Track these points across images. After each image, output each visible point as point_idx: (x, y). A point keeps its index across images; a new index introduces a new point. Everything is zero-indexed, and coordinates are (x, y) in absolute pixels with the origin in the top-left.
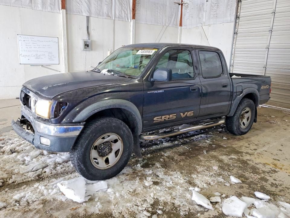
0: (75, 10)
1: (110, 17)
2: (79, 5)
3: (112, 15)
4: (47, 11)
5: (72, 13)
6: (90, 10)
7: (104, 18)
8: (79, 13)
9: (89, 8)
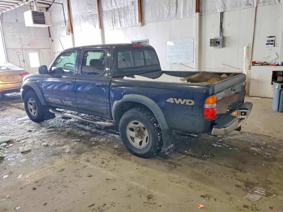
0: (209, 10)
1: (251, 5)
2: (213, 3)
3: (254, 2)
4: (186, 17)
5: (207, 14)
6: (225, 5)
7: (242, 8)
8: (214, 11)
9: (224, 4)
